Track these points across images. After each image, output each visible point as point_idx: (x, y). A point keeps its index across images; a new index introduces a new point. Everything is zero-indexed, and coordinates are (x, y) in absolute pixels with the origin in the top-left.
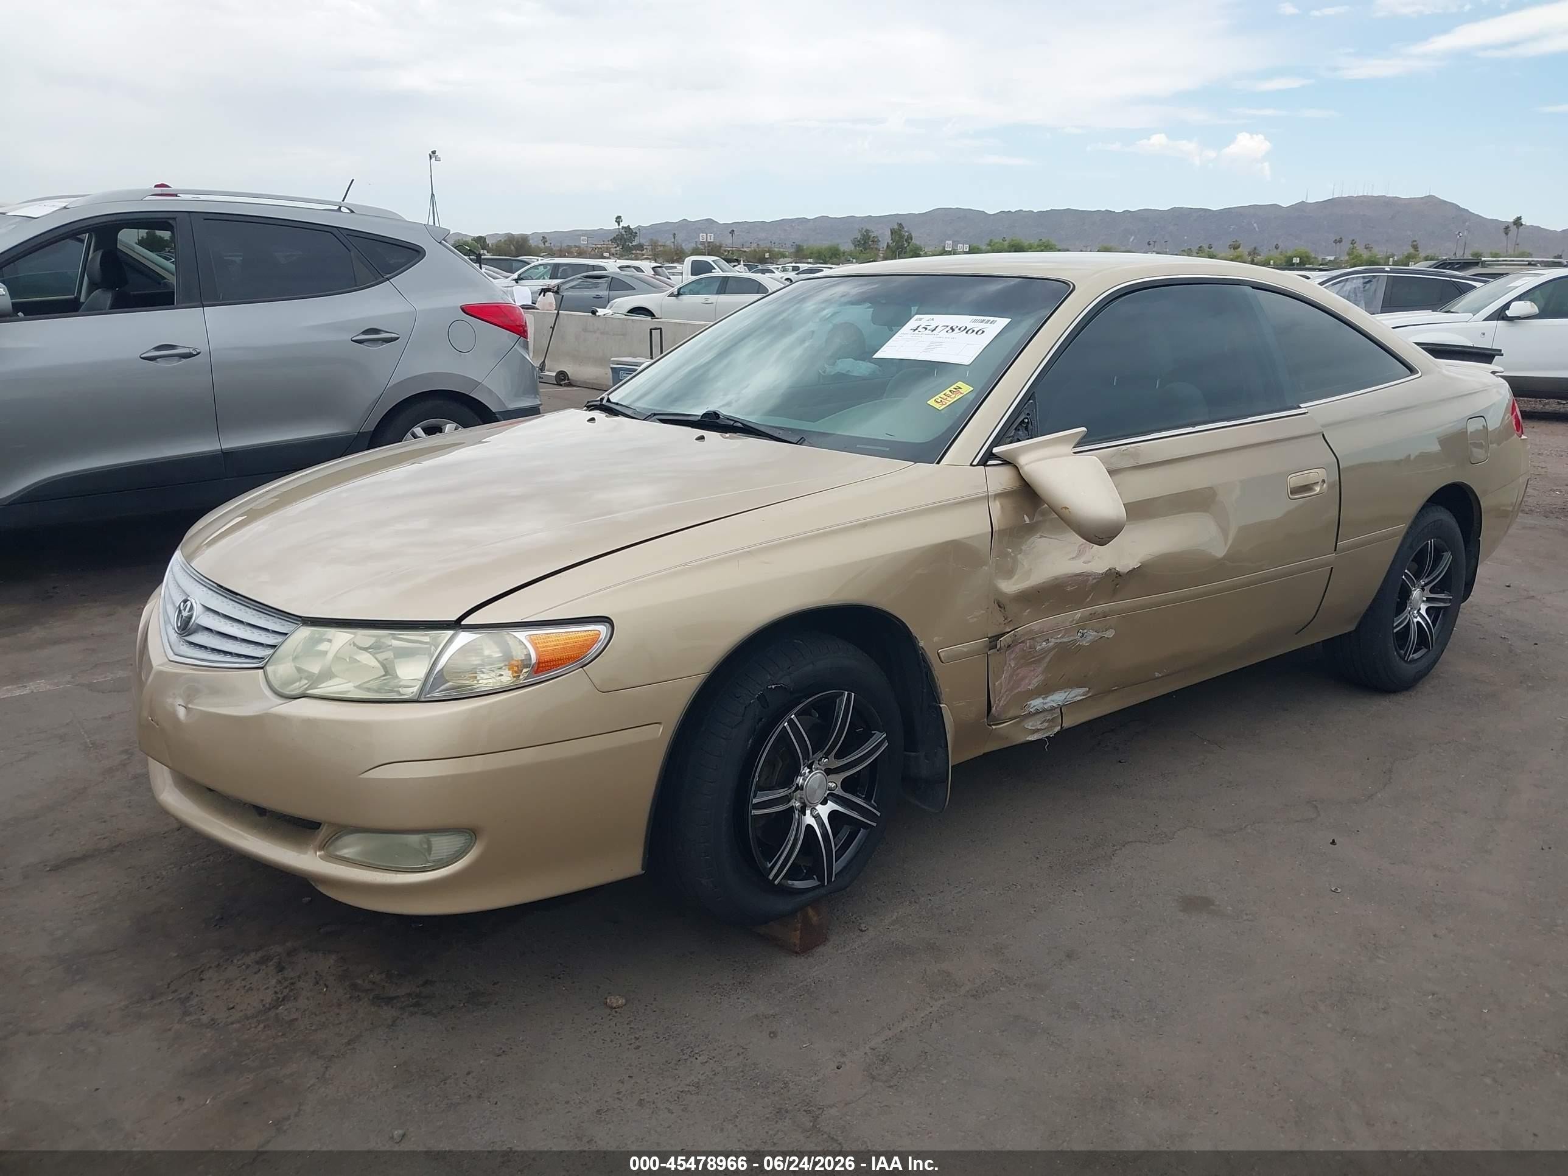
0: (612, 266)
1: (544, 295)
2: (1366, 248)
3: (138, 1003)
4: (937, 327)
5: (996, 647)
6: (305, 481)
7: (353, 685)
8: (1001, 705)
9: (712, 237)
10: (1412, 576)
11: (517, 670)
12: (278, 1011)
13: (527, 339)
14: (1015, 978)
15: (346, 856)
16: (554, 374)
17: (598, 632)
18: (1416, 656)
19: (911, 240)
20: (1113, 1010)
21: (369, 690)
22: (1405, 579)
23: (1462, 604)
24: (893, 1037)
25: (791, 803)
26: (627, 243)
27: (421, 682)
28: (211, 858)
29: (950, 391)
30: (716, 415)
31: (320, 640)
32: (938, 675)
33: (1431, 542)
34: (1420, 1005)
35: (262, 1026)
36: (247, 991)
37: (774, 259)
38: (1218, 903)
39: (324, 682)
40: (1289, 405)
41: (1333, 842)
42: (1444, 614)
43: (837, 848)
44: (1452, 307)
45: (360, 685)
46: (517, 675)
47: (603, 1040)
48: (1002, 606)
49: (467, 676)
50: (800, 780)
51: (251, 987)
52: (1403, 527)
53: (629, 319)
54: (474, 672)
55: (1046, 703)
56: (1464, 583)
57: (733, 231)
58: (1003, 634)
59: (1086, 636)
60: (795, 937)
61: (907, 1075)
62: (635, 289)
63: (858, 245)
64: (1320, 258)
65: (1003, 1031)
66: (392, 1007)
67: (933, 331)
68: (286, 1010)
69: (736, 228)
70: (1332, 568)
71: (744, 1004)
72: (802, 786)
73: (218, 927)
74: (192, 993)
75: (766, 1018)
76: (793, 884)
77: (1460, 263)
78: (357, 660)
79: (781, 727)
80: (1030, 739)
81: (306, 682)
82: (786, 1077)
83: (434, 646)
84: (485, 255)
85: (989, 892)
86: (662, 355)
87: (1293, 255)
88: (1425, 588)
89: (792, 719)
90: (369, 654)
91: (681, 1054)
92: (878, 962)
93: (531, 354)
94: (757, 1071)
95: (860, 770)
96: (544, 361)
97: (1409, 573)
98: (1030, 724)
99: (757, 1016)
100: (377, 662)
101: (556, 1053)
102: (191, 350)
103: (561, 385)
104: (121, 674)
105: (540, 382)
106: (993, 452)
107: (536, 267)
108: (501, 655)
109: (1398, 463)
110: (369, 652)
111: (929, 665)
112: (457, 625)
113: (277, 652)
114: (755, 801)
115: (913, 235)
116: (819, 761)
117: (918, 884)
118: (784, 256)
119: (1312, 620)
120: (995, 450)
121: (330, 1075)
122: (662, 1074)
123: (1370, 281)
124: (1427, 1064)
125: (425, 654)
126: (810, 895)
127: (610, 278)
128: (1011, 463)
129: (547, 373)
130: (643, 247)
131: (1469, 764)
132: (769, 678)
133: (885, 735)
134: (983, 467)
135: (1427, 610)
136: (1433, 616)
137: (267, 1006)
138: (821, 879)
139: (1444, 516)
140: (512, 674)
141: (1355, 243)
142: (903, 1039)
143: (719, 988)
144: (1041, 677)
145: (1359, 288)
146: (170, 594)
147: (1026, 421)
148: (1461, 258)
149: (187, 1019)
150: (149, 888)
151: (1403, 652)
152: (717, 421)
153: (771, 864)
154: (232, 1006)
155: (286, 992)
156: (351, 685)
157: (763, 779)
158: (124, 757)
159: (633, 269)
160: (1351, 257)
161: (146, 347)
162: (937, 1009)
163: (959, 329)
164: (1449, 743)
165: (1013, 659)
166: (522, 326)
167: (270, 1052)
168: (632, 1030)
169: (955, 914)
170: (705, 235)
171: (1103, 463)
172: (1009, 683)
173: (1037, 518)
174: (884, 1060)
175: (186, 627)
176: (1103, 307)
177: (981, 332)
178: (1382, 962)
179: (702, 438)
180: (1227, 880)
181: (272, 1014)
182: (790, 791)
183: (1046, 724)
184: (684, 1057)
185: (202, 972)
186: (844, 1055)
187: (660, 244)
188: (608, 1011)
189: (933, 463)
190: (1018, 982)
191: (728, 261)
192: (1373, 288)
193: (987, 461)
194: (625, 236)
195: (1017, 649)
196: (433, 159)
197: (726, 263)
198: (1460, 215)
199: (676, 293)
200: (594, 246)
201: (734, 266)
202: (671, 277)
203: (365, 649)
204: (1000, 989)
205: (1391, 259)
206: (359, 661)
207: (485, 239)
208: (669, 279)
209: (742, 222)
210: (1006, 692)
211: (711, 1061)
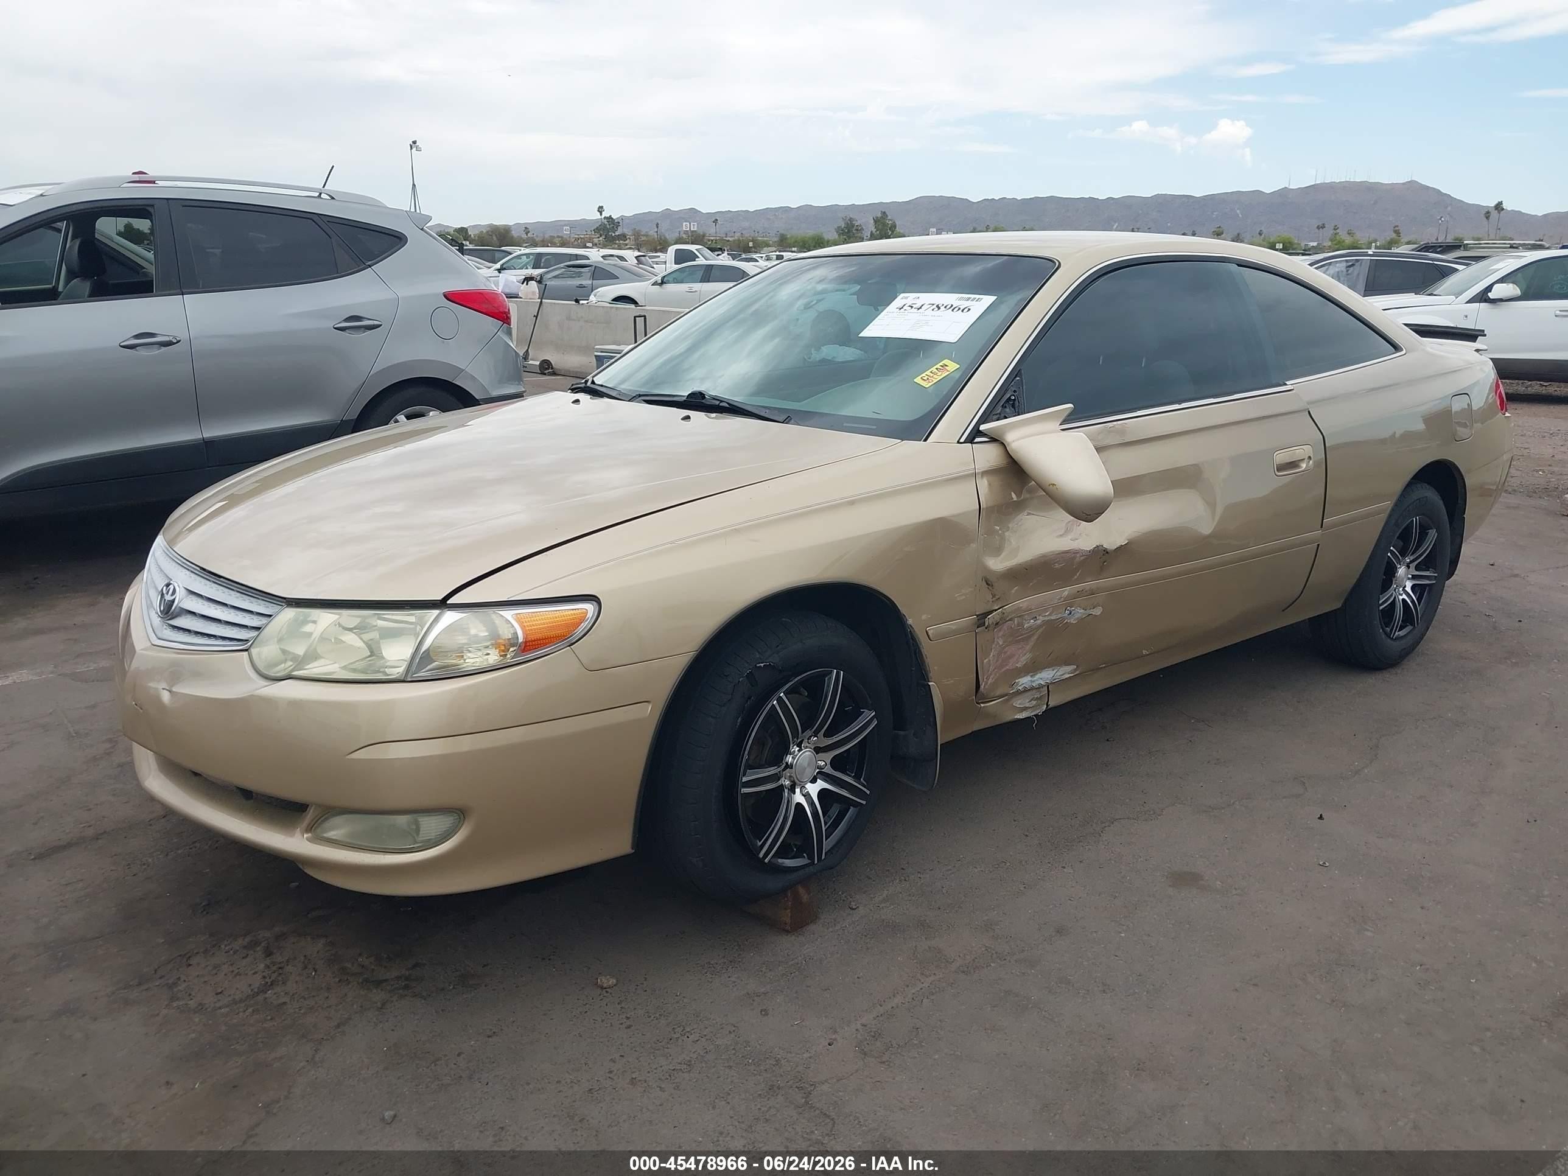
0: (595, 255)
1: (527, 284)
2: (1349, 234)
3: (125, 989)
4: (922, 305)
5: (985, 625)
6: (287, 465)
7: (338, 666)
8: (989, 682)
9: (696, 226)
10: (1398, 554)
11: (504, 649)
12: (267, 995)
13: (510, 325)
14: (1005, 953)
15: (334, 838)
16: (538, 363)
17: (585, 610)
18: (1402, 633)
19: (895, 228)
20: (1104, 984)
21: (354, 670)
22: (1391, 556)
23: (1447, 582)
24: (884, 1013)
25: (780, 781)
26: (610, 234)
27: (406, 663)
28: (198, 845)
29: (937, 369)
30: (701, 395)
31: (305, 622)
32: (927, 654)
33: (1416, 519)
34: (1408, 976)
35: (250, 1010)
36: (236, 976)
37: (758, 248)
38: (1207, 878)
39: (309, 664)
40: (1274, 382)
41: (1321, 817)
42: (1429, 592)
43: (827, 827)
44: (1435, 289)
45: (345, 666)
46: (503, 653)
47: (594, 1020)
48: (989, 583)
49: (454, 655)
50: (789, 759)
51: (239, 972)
52: (1388, 504)
53: (613, 307)
54: (460, 652)
55: (1034, 681)
56: (1449, 559)
57: (717, 220)
58: (991, 612)
59: (1074, 614)
60: (786, 916)
61: (899, 1051)
62: (618, 278)
63: (843, 234)
64: (1303, 245)
65: (994, 1007)
66: (382, 990)
67: (919, 309)
68: (275, 994)
69: (720, 217)
70: (1318, 545)
71: (735, 982)
72: (792, 765)
73: (205, 912)
74: (179, 979)
75: (757, 996)
76: (783, 863)
77: (1442, 246)
78: (342, 640)
79: (769, 706)
80: (1018, 717)
81: (291, 663)
82: (778, 1054)
83: (420, 626)
84: (467, 246)
85: (979, 869)
86: (647, 337)
87: (1277, 241)
88: (1410, 565)
89: (781, 697)
90: (353, 635)
91: (673, 1032)
92: (869, 940)
93: (515, 343)
94: (749, 1049)
95: (849, 748)
96: (527, 350)
97: (1394, 550)
98: (1019, 702)
99: (748, 993)
100: (363, 643)
101: (547, 1034)
102: (171, 338)
103: (545, 374)
104: (104, 663)
105: (524, 371)
106: (980, 429)
107: (519, 257)
108: (487, 634)
109: (1383, 441)
110: (354, 633)
111: (917, 643)
112: (442, 604)
113: (262, 634)
114: (744, 779)
115: (897, 223)
116: (808, 739)
117: (908, 863)
118: (768, 245)
119: (1299, 597)
120: (982, 427)
121: (319, 1058)
122: (654, 1053)
123: (1353, 265)
124: (1416, 1034)
125: (411, 635)
126: (801, 873)
127: (593, 267)
128: (999, 441)
129: (531, 362)
130: (626, 237)
131: (1454, 739)
132: (758, 656)
133: (874, 713)
134: (970, 444)
135: (1413, 588)
136: (1418, 594)
137: (256, 990)
138: (811, 857)
139: (1429, 494)
140: (499, 653)
141: (1338, 228)
142: (894, 1015)
143: (710, 967)
144: (1028, 655)
145: (1342, 271)
146: (152, 578)
147: (1014, 398)
148: (1444, 241)
149: (175, 1004)
150: (134, 875)
151: (1389, 630)
152: (703, 401)
153: (761, 842)
154: (220, 991)
155: (274, 976)
156: (337, 665)
157: (752, 757)
158: (108, 745)
159: (616, 258)
160: (1335, 242)
161: (126, 335)
162: (928, 985)
163: (945, 307)
164: (1435, 718)
165: (1001, 637)
166: (505, 313)
167: (260, 1036)
168: (623, 1010)
169: (944, 891)
170: (688, 224)
171: (1090, 440)
172: (997, 661)
173: (1024, 496)
174: (876, 1036)
175: (169, 611)
176: (1089, 284)
177: (967, 310)
178: (1369, 934)
179: (687, 418)
180: (1216, 856)
181: (260, 998)
182: (779, 769)
183: (1034, 702)
184: (675, 1036)
185: (189, 957)
186: (835, 1032)
187: (642, 233)
188: (599, 991)
189: (920, 441)
190: (1009, 958)
191: (712, 250)
192: (1356, 273)
193: (974, 438)
194: (608, 226)
195: (1005, 627)
196: (414, 149)
197: (710, 252)
198: (1442, 200)
199: (660, 282)
200: (576, 236)
201: (718, 255)
202: (655, 266)
203: (350, 630)
204: (990, 965)
205: (1374, 244)
206: (344, 642)
207: (467, 230)
208: (653, 268)
209: (726, 211)
210: (994, 670)
211: (702, 1039)
